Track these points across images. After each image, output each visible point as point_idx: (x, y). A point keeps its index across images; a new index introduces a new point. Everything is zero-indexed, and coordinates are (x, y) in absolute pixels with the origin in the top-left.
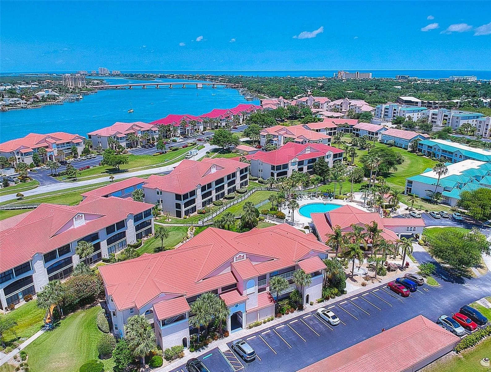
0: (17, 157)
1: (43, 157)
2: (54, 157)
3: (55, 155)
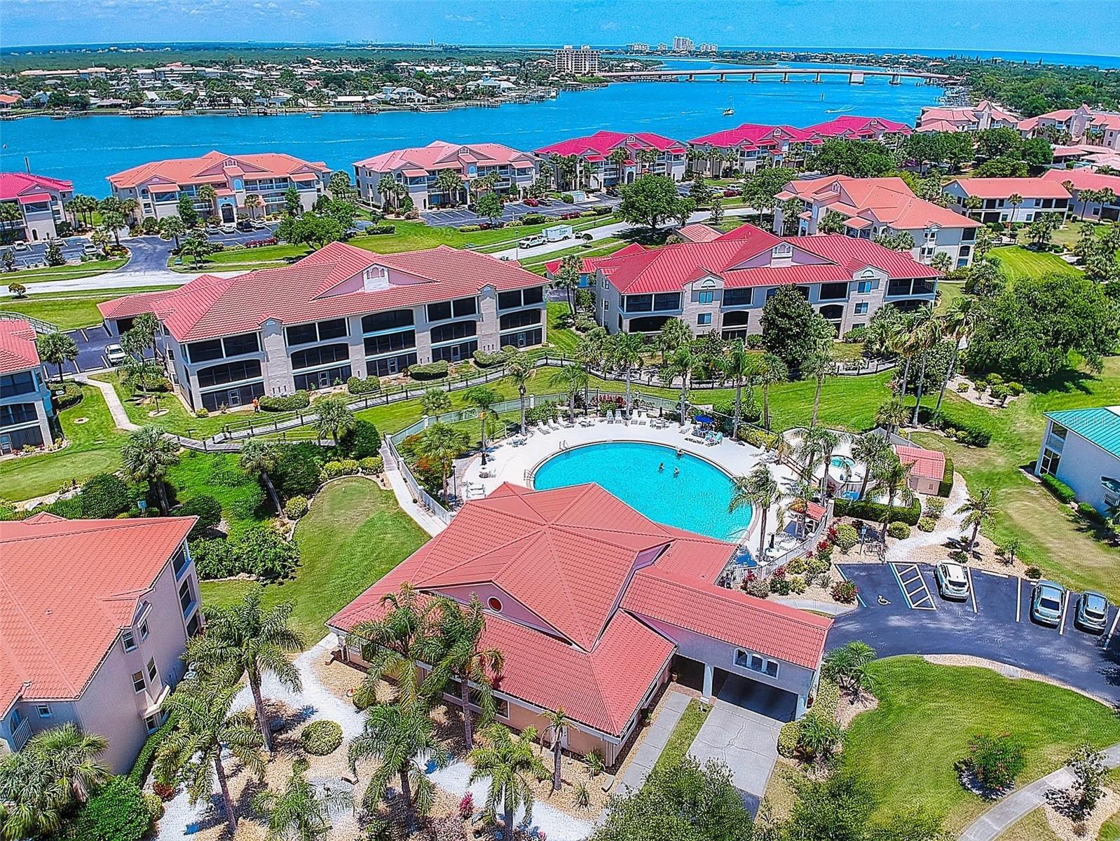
1: (210, 207)
2: (235, 210)
3: (239, 206)
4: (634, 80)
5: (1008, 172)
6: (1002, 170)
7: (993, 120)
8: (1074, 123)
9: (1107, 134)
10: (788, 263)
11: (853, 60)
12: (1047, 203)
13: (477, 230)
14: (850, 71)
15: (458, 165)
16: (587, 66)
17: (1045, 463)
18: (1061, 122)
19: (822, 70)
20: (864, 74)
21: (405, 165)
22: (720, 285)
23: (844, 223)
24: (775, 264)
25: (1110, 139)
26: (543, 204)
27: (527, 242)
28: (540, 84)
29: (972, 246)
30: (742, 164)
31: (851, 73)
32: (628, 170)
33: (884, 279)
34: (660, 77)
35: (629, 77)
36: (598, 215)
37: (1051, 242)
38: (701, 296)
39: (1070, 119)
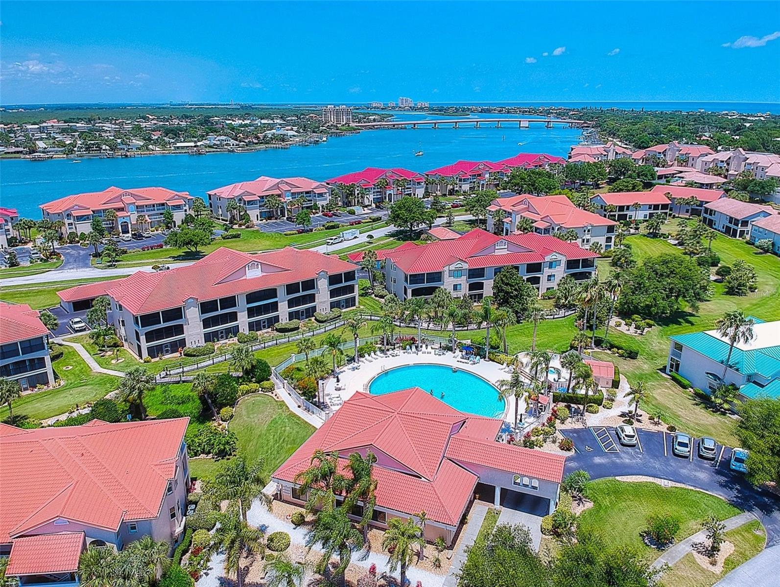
0: (67, 221)
2: (129, 225)
4: (377, 128)
5: (631, 188)
6: (627, 186)
7: (617, 153)
8: (669, 153)
9: (690, 159)
10: (505, 252)
11: (520, 111)
12: (656, 207)
13: (296, 234)
14: (520, 120)
15: (278, 192)
16: (344, 119)
17: (672, 366)
18: (660, 153)
19: (501, 120)
20: (529, 121)
21: (244, 193)
22: (466, 266)
23: (533, 225)
24: (497, 253)
25: (693, 162)
26: (335, 215)
27: (331, 241)
28: (314, 132)
29: (613, 237)
30: (460, 187)
31: (520, 121)
32: (388, 192)
33: (564, 260)
34: (394, 126)
35: (373, 126)
36: (373, 221)
37: (661, 232)
38: (454, 273)
39: (666, 150)
